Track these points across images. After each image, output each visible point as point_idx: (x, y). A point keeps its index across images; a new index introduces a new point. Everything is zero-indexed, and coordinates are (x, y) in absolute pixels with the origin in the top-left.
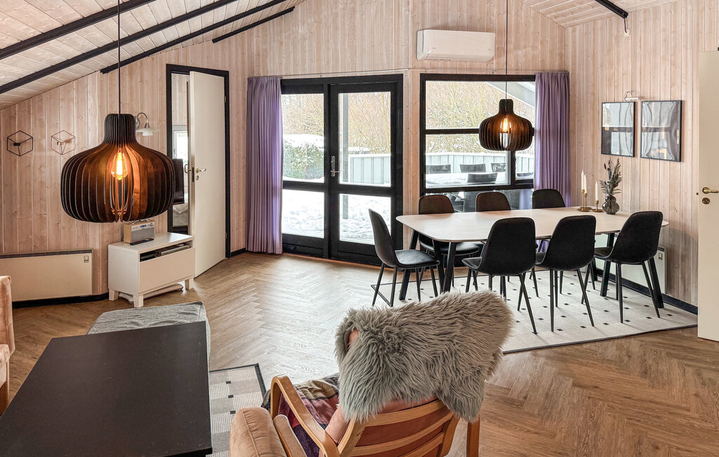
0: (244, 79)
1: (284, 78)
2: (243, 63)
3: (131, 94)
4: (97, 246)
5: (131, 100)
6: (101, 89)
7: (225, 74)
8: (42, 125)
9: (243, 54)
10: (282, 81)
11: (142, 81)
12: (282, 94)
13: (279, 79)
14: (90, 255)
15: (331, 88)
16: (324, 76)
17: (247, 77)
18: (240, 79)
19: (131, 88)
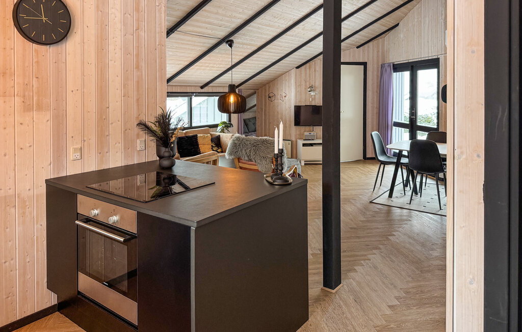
0: (378, 65)
1: (395, 63)
2: (378, 56)
3: (310, 77)
4: (293, 139)
5: (310, 79)
6: (296, 75)
7: (365, 64)
8: (278, 90)
9: (378, 52)
10: (394, 65)
11: (315, 71)
12: (394, 72)
13: (392, 64)
14: (290, 142)
15: (413, 67)
16: (410, 61)
17: (380, 64)
18: (375, 66)
19: (310, 74)
